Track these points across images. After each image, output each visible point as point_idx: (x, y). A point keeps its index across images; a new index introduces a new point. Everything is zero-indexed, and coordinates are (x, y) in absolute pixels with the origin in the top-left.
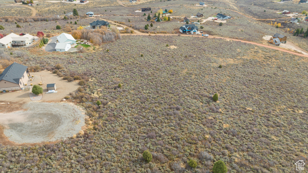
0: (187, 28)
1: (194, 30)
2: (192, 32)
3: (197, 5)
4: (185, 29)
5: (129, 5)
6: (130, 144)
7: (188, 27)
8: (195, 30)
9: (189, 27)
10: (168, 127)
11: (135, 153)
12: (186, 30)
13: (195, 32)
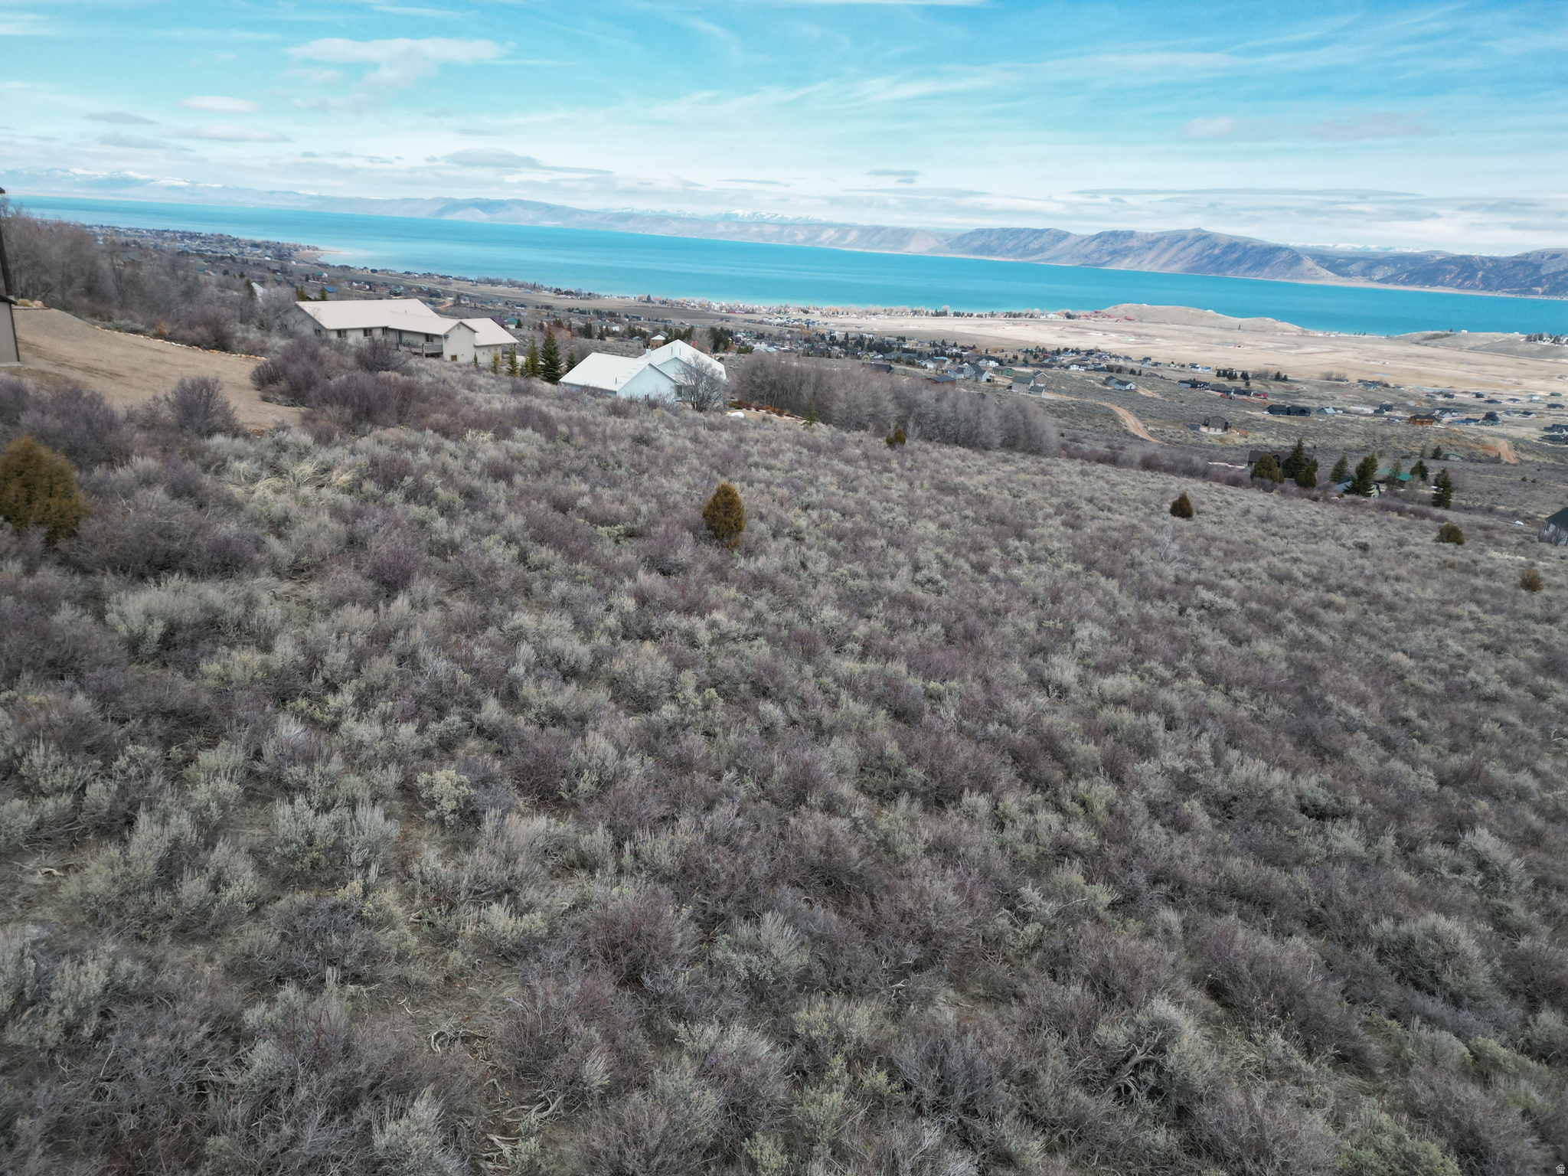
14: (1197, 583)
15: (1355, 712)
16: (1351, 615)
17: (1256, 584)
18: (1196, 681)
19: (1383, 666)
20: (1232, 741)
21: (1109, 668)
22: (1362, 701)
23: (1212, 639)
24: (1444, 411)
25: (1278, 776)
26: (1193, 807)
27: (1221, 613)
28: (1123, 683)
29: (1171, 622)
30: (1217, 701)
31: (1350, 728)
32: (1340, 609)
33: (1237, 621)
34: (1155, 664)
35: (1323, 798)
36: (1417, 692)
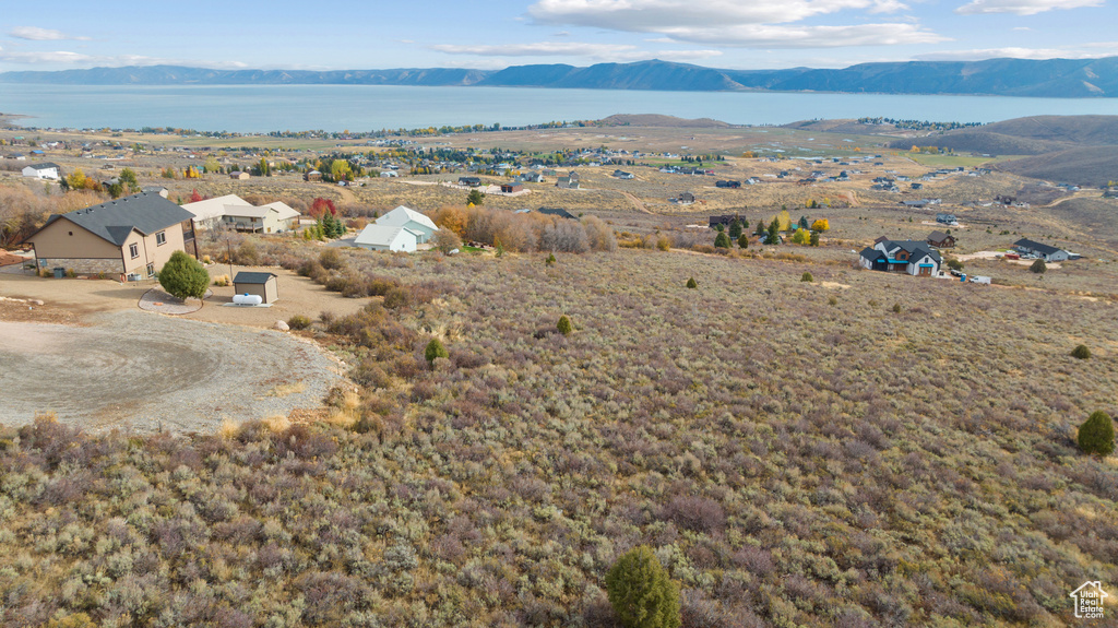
0: (893, 251)
1: (922, 261)
2: (915, 268)
3: (923, 222)
4: (883, 256)
5: (664, 211)
6: (538, 526)
7: (898, 248)
8: (927, 260)
9: (902, 249)
10: (809, 502)
11: (556, 575)
12: (886, 259)
13: (925, 270)
14: (709, 325)
15: (760, 363)
16: (762, 330)
17: (729, 322)
18: (718, 360)
19: (770, 347)
20: (730, 374)
21: (694, 360)
22: (762, 360)
23: (719, 346)
24: (818, 173)
25: (742, 380)
26: (725, 389)
27: (721, 336)
28: (699, 363)
29: (705, 343)
30: (725, 365)
31: (759, 367)
32: (758, 328)
33: (725, 339)
34: (705, 357)
35: (752, 384)
36: (779, 355)
